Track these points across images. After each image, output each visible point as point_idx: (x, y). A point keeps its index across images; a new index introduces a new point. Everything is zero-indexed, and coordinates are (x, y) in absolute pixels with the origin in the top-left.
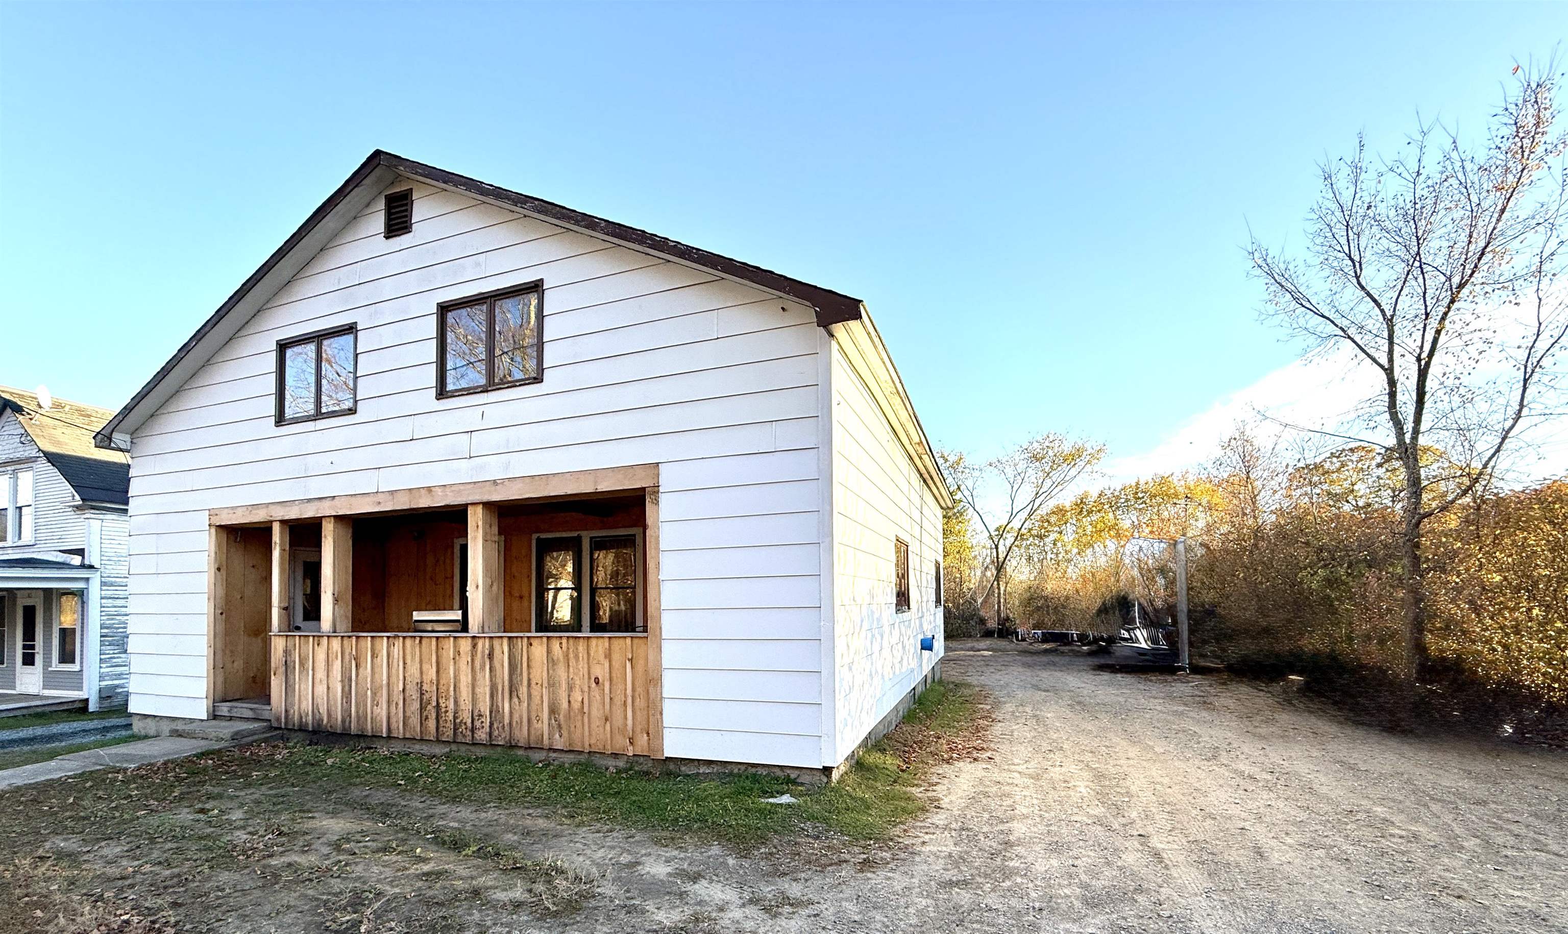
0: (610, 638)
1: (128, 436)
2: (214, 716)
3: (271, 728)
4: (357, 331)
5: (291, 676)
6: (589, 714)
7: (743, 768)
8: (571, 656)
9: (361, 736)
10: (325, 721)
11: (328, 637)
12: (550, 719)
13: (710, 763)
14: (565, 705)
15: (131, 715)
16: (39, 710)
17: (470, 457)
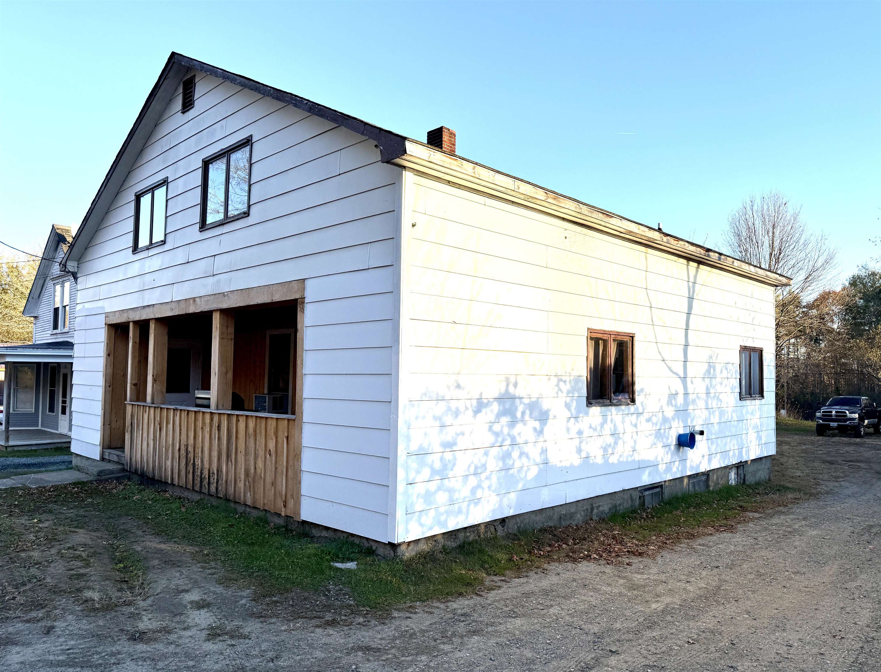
0: (277, 419)
1: (76, 263)
2: (103, 459)
3: (124, 470)
4: (168, 183)
5: (133, 434)
6: (264, 479)
7: (345, 535)
8: (258, 431)
9: (160, 482)
10: (145, 469)
11: (149, 407)
12: (245, 481)
13: (327, 528)
14: (252, 471)
15: (72, 454)
16: (59, 445)
17: (213, 275)
